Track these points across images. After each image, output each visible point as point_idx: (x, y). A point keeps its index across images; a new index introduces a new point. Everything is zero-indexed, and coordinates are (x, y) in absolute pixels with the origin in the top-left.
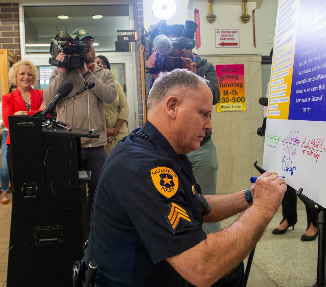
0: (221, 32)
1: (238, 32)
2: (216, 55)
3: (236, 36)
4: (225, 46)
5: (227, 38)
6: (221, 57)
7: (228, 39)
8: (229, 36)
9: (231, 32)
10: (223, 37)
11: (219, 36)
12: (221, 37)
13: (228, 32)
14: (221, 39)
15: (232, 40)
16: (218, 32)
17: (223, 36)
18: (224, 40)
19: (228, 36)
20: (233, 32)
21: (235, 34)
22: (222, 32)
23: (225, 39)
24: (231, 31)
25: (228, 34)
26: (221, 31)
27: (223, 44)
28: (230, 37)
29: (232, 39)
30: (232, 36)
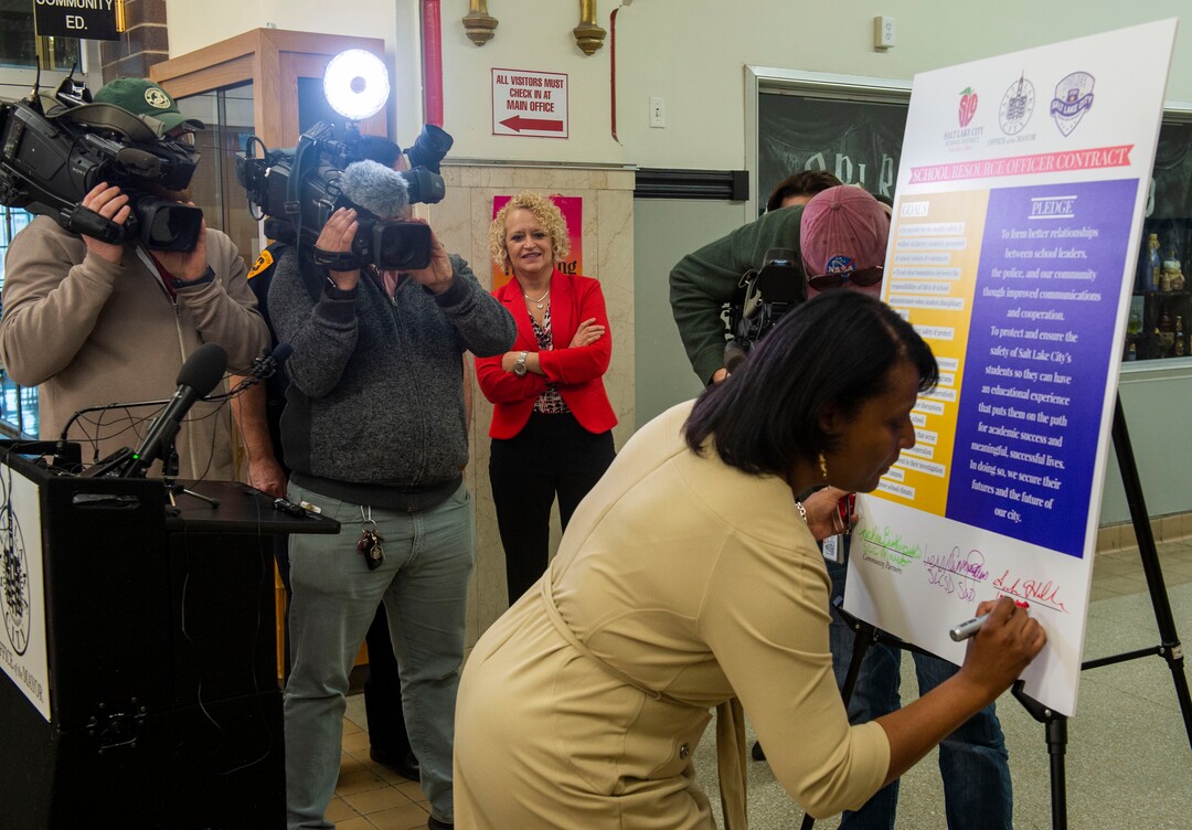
0: (509, 81)
1: (564, 83)
2: (495, 162)
3: (557, 96)
4: (522, 132)
5: (528, 100)
6: (513, 170)
7: (534, 107)
8: (536, 97)
9: (543, 82)
10: (515, 99)
11: (503, 92)
12: (511, 99)
13: (534, 82)
14: (510, 105)
15: (545, 109)
16: (500, 80)
17: (518, 93)
18: (521, 109)
19: (533, 94)
20: (549, 83)
21: (553, 90)
22: (516, 80)
23: (522, 106)
24: (543, 77)
25: (534, 88)
26: (509, 75)
27: (515, 124)
28: (538, 100)
29: (548, 107)
30: (547, 95)
